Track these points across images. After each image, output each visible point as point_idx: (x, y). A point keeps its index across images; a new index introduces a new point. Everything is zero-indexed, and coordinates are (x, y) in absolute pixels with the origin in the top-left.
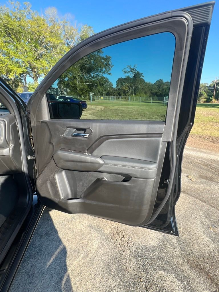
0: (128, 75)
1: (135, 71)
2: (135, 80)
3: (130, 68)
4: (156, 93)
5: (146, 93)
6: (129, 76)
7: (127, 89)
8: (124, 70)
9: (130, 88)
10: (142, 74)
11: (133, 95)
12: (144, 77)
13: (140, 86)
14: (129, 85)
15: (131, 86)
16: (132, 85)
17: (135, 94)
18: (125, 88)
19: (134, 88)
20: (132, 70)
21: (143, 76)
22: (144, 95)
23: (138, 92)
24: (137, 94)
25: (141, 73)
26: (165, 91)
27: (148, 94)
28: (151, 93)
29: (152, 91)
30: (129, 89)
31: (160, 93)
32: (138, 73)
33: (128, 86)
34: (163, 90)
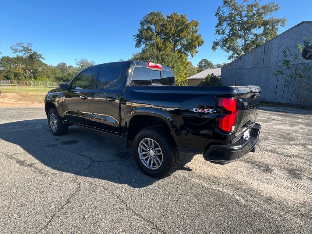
0: (20, 54)
1: (30, 51)
2: (32, 62)
3: (22, 46)
4: (61, 78)
5: (48, 77)
6: (23, 56)
7: (22, 71)
8: (13, 48)
9: (27, 70)
10: (41, 55)
11: (33, 79)
12: (44, 59)
13: (40, 69)
14: (24, 66)
15: (28, 69)
16: (28, 67)
17: (35, 78)
18: (19, 70)
19: (32, 71)
20: (26, 49)
21: (42, 58)
22: (48, 79)
23: (38, 76)
24: (38, 78)
25: (39, 54)
26: (71, 75)
27: (52, 79)
28: (56, 77)
29: (56, 76)
30: (25, 72)
31: (67, 78)
32: (35, 53)
33: (23, 68)
34: (69, 74)
